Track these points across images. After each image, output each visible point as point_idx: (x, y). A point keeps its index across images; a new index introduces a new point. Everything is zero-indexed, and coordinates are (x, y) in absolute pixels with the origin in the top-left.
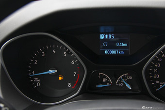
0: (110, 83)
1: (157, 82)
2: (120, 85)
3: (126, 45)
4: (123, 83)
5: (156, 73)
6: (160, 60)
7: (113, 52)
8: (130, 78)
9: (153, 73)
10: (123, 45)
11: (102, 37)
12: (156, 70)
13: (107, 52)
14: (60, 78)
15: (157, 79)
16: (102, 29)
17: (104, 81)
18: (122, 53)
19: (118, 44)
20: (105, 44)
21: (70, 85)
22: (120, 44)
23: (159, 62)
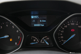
0: (38, 42)
1: (62, 40)
2: (43, 42)
3: (45, 21)
4: (45, 41)
5: (62, 36)
6: (63, 29)
7: (38, 25)
8: (48, 39)
9: (60, 36)
10: (43, 21)
11: (32, 17)
12: (61, 34)
13: (35, 25)
14: (11, 40)
15: (62, 39)
16: (32, 13)
17: (34, 41)
18: (43, 25)
19: (41, 21)
20: (34, 21)
21: (16, 43)
22: (42, 21)
23: (63, 30)
